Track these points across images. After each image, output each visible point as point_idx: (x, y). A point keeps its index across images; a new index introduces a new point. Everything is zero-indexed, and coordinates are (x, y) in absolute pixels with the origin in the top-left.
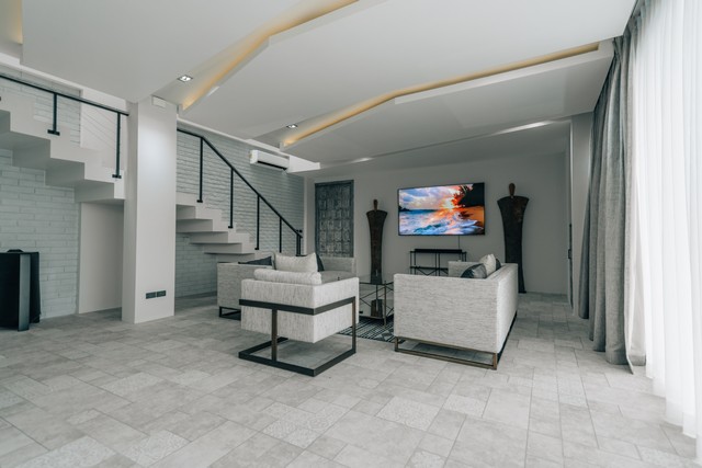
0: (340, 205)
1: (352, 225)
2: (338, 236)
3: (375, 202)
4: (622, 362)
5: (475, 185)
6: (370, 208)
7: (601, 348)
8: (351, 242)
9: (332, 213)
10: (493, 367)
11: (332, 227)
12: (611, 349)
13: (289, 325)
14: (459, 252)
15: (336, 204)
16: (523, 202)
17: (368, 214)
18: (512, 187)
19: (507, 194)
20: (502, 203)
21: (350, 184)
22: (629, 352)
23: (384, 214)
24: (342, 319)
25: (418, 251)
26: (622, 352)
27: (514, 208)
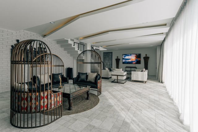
0: (109, 57)
1: (112, 62)
2: (109, 64)
3: (118, 57)
4: (162, 82)
5: (139, 54)
6: (116, 58)
7: (159, 82)
8: (112, 65)
9: (107, 59)
10: (145, 83)
11: (107, 62)
12: (160, 81)
13: (120, 78)
14: (135, 67)
15: (108, 57)
16: (148, 58)
17: (116, 59)
18: (146, 55)
19: (145, 56)
20: (144, 58)
21: (112, 53)
22: (163, 81)
23: (119, 59)
24: (125, 77)
25: (126, 67)
26: (162, 81)
27: (146, 59)
